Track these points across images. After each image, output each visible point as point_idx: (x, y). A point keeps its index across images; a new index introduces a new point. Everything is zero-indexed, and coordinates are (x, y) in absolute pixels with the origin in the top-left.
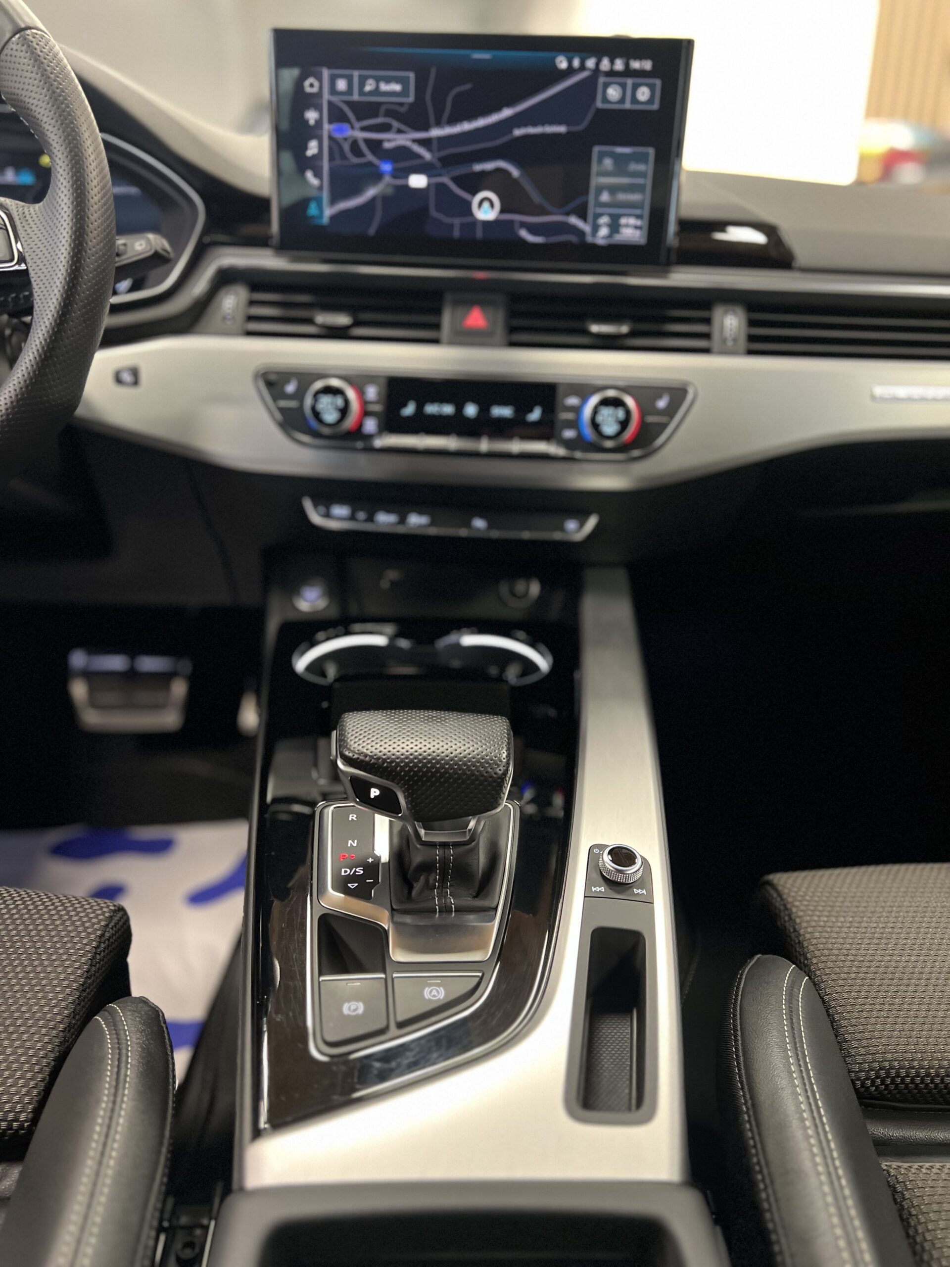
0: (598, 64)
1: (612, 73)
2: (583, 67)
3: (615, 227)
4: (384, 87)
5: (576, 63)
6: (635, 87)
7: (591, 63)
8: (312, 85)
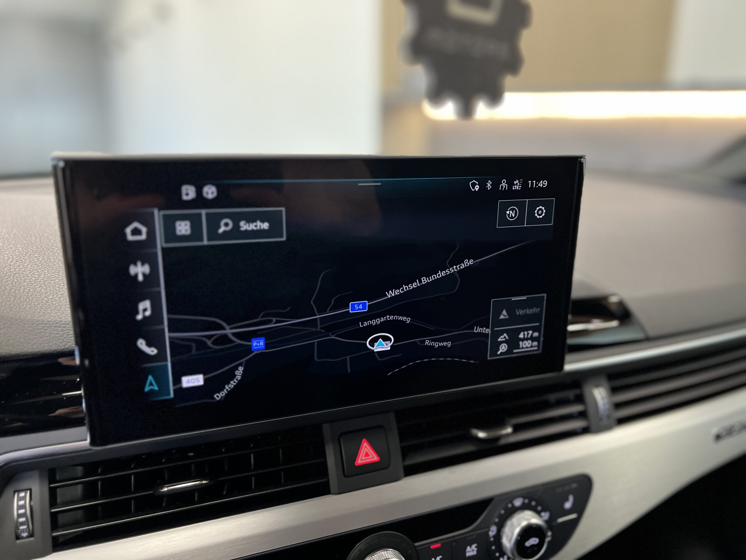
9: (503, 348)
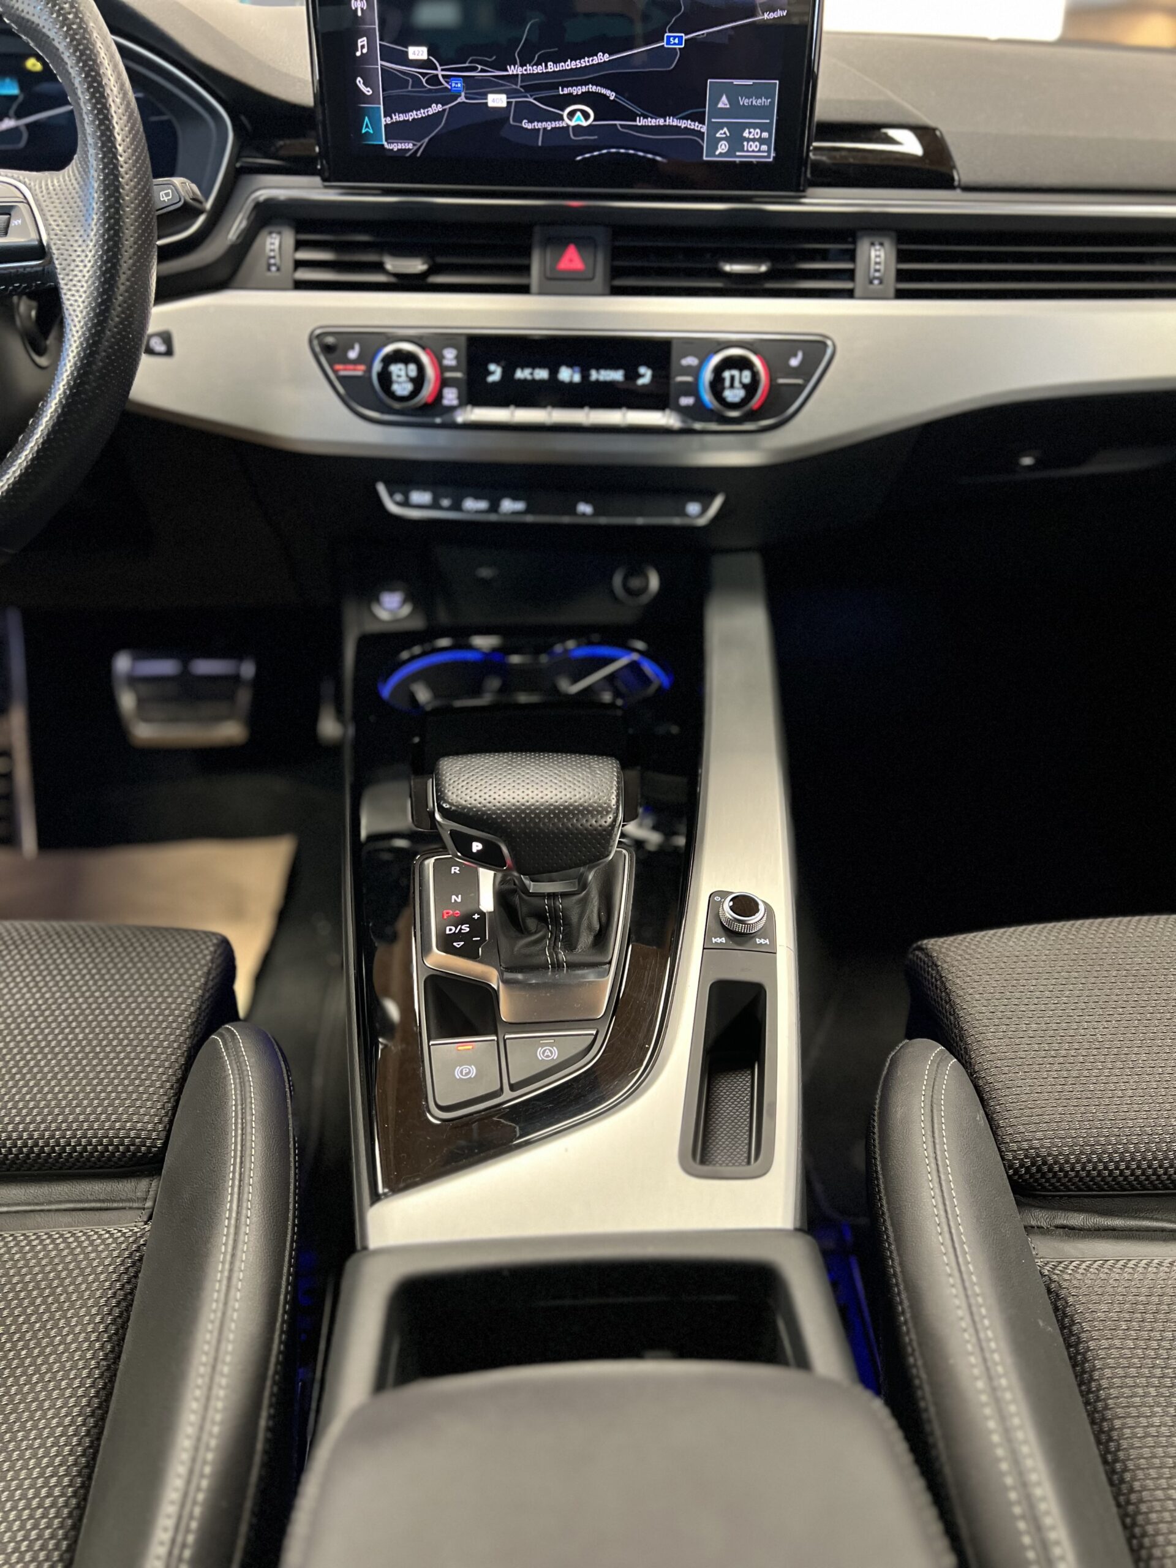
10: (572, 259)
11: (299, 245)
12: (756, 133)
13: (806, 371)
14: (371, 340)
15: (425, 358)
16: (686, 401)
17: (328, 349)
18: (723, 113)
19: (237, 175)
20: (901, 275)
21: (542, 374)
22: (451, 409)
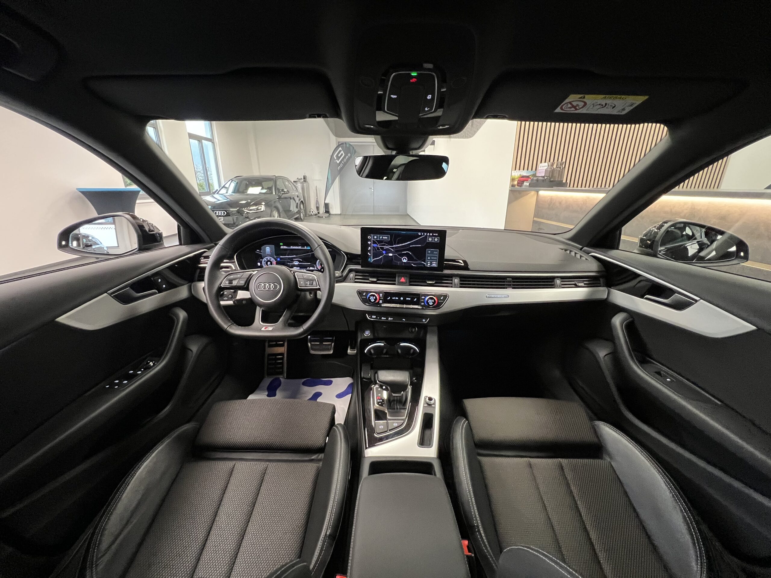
0: (427, 234)
1: (430, 236)
2: (424, 235)
3: (431, 264)
4: (384, 238)
5: (422, 234)
6: (435, 238)
7: (425, 234)
8: (369, 237)
9: (429, 264)
10: (403, 280)
11: (356, 275)
12: (435, 263)
13: (444, 300)
14: (367, 292)
15: (376, 295)
16: (422, 304)
17: (360, 293)
18: (429, 260)
19: (346, 265)
20: (461, 284)
21: (397, 298)
22: (381, 304)
